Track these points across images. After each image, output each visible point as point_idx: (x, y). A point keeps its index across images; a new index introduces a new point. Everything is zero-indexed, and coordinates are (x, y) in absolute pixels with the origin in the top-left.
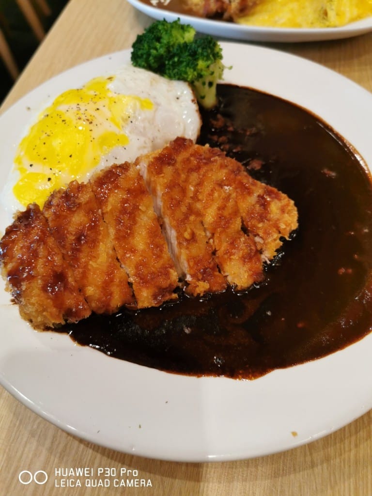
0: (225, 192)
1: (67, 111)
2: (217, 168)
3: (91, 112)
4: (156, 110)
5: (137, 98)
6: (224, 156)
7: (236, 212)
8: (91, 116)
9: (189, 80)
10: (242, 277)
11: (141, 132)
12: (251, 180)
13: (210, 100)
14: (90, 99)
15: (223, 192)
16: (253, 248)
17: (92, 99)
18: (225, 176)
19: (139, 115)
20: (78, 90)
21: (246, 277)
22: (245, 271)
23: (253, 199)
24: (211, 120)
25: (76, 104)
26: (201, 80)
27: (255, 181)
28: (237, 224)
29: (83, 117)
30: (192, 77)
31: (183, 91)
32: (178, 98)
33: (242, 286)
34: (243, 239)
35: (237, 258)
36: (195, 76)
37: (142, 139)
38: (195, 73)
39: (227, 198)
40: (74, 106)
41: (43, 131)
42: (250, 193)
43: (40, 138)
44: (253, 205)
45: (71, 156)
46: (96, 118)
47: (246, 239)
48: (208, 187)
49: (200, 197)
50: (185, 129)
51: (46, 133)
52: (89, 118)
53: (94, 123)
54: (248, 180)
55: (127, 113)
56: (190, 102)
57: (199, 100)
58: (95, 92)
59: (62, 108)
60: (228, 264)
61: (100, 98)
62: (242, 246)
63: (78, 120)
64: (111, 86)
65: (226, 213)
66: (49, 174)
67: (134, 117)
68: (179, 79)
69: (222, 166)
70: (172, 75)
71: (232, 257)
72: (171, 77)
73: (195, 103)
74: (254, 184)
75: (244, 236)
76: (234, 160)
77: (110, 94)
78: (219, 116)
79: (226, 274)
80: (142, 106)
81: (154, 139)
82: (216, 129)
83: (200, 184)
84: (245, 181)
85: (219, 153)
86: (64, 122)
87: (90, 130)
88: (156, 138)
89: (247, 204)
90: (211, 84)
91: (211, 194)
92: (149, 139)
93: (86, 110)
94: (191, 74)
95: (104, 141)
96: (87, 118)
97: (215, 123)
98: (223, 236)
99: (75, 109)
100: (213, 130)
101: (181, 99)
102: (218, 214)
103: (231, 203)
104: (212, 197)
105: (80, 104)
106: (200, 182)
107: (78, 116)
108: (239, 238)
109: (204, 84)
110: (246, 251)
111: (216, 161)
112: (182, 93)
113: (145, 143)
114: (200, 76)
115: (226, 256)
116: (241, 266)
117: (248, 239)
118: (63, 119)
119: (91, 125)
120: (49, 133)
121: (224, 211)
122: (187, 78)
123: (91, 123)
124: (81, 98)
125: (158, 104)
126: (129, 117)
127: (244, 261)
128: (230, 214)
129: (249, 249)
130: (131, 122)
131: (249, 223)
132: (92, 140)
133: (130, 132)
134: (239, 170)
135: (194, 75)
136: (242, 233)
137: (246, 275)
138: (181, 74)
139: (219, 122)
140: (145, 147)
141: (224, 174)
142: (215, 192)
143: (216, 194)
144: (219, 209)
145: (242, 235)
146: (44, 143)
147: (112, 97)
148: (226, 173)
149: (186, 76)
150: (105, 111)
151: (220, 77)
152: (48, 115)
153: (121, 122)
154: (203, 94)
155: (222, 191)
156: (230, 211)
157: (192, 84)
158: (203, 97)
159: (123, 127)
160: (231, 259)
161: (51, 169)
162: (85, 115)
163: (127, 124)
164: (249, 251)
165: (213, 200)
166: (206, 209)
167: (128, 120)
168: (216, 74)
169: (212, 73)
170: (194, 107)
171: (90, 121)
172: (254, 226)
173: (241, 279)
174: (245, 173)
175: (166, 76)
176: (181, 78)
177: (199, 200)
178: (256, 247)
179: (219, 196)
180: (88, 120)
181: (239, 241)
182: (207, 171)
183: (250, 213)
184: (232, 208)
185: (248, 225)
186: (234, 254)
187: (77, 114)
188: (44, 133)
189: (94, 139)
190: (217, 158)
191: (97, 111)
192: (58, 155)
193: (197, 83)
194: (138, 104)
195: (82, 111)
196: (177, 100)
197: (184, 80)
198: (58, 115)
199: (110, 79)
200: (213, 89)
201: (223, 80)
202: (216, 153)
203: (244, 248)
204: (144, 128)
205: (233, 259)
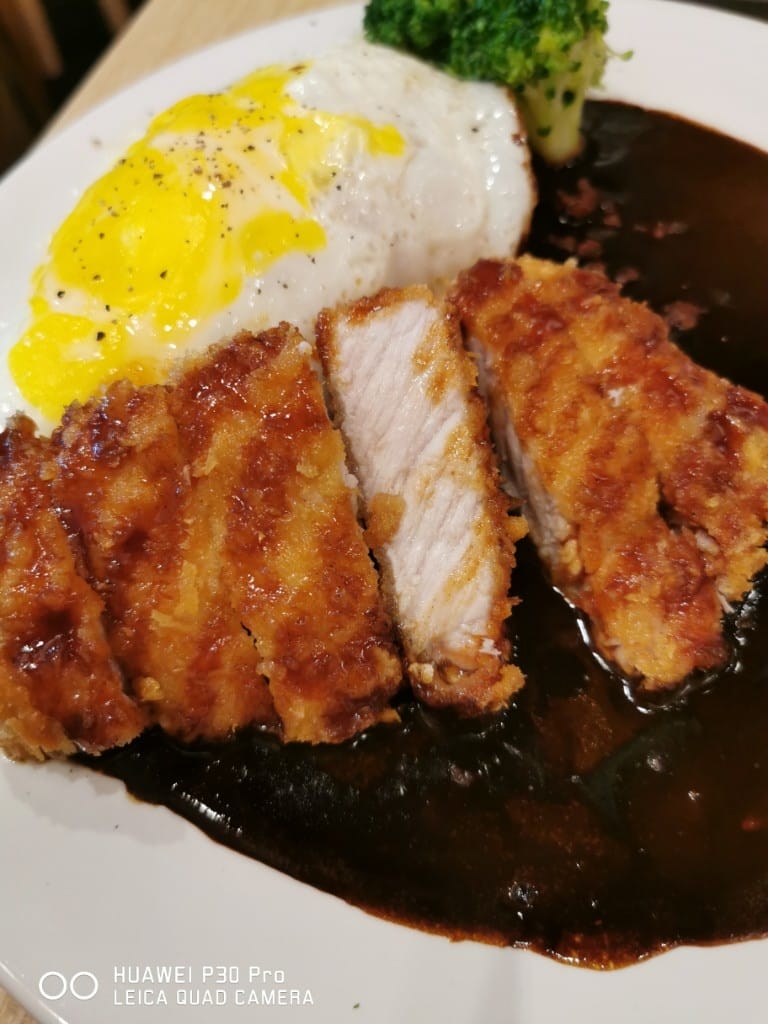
0: (611, 408)
1: (172, 150)
2: (597, 329)
3: (233, 154)
4: (410, 160)
5: (365, 124)
6: (616, 294)
7: (642, 464)
8: (229, 165)
9: (510, 80)
10: (658, 655)
11: (361, 218)
12: (690, 367)
13: (564, 140)
14: (236, 122)
15: (604, 407)
16: (694, 570)
17: (240, 120)
18: (616, 353)
19: (362, 168)
20: (211, 96)
21: (671, 656)
22: (668, 637)
23: (693, 424)
24: (560, 193)
25: (197, 133)
26: (543, 84)
27: (703, 371)
28: (647, 497)
29: (209, 169)
30: (520, 75)
31: (494, 110)
32: (475, 130)
33: (657, 679)
34: (663, 545)
35: (646, 600)
36: (528, 72)
37: (364, 237)
38: (530, 64)
39: (619, 424)
40: (191, 137)
41: (103, 203)
42: (686, 405)
43: (94, 221)
44: (695, 443)
45: (163, 275)
46: (241, 172)
47: (672, 545)
48: (562, 394)
49: (540, 423)
50: (486, 216)
51: (110, 209)
52: (223, 169)
53: (236, 185)
54: (680, 367)
55: (330, 165)
56: (508, 141)
57: (533, 135)
58: (252, 103)
59: (162, 142)
60: (619, 616)
61: (262, 119)
62: (662, 565)
63: (194, 175)
64: (297, 87)
65: (614, 467)
66: (101, 320)
67: (346, 174)
68: (484, 78)
69: (612, 324)
70: (466, 66)
71: (631, 597)
72: (461, 73)
73: (521, 144)
74: (698, 381)
75: (668, 534)
76: (643, 307)
77: (293, 110)
78: (584, 184)
79: (614, 642)
80: (373, 145)
81: (396, 237)
82: (571, 219)
83: (539, 386)
84: (673, 370)
85: (603, 286)
86: (158, 181)
87: (223, 206)
88: (405, 235)
89: (679, 437)
90: (569, 97)
91: (571, 414)
92: (384, 237)
93: (220, 149)
94: (518, 65)
95: (260, 237)
96: (218, 171)
97: (570, 201)
98: (606, 535)
99: (193, 145)
100: (563, 221)
101: (484, 132)
102: (590, 470)
103: (627, 441)
104: (572, 422)
105: (206, 132)
106: (542, 380)
107: (196, 164)
108: (654, 540)
109: (551, 94)
110: (672, 579)
111: (594, 308)
112: (489, 115)
113: (371, 246)
114: (542, 72)
115: (613, 595)
116: (656, 621)
117: (680, 542)
118: (157, 170)
119: (227, 191)
120: (117, 208)
121: (606, 461)
122: (506, 75)
123: (227, 185)
124: (213, 117)
125: (419, 144)
126: (334, 174)
127: (668, 610)
128: (624, 471)
129: (681, 573)
130: (339, 188)
131: (680, 494)
132: (227, 233)
133: (332, 217)
134: (655, 335)
135: (524, 67)
136: (660, 524)
137: (671, 650)
138: (489, 66)
139: (583, 199)
140: (368, 260)
141: (616, 348)
142: (583, 407)
143: (585, 414)
144: (594, 455)
145: (660, 530)
146: (102, 236)
147: (295, 117)
148: (620, 343)
149: (502, 70)
150: (269, 152)
151: (596, 80)
152: (124, 161)
153: (310, 188)
154: (544, 123)
155: (603, 404)
156: (625, 460)
157: (517, 93)
158: (545, 132)
159: (313, 200)
160: (626, 603)
161: (108, 308)
162: (215, 163)
163: (326, 194)
164: (682, 581)
165: (575, 431)
166: (559, 455)
167: (330, 181)
168: (586, 71)
169: (577, 67)
170: (520, 155)
171: (226, 180)
172: (694, 503)
173: (656, 659)
174: (674, 347)
175: (449, 70)
176: (489, 73)
177: (536, 431)
178: (702, 566)
179: (595, 420)
180: (219, 176)
181: (651, 551)
182: (560, 350)
183: (686, 463)
184: (630, 452)
185: (675, 499)
186: (636, 589)
187: (196, 159)
188: (106, 208)
189: (229, 229)
190: (597, 299)
191: (250, 153)
192: (131, 270)
193: (531, 92)
194: (362, 141)
195: (209, 152)
196: (471, 133)
197: (499, 80)
198: (146, 160)
199: (298, 69)
200: (575, 113)
201: (603, 88)
202: (595, 287)
203: (668, 570)
204: (373, 206)
205: (633, 602)
